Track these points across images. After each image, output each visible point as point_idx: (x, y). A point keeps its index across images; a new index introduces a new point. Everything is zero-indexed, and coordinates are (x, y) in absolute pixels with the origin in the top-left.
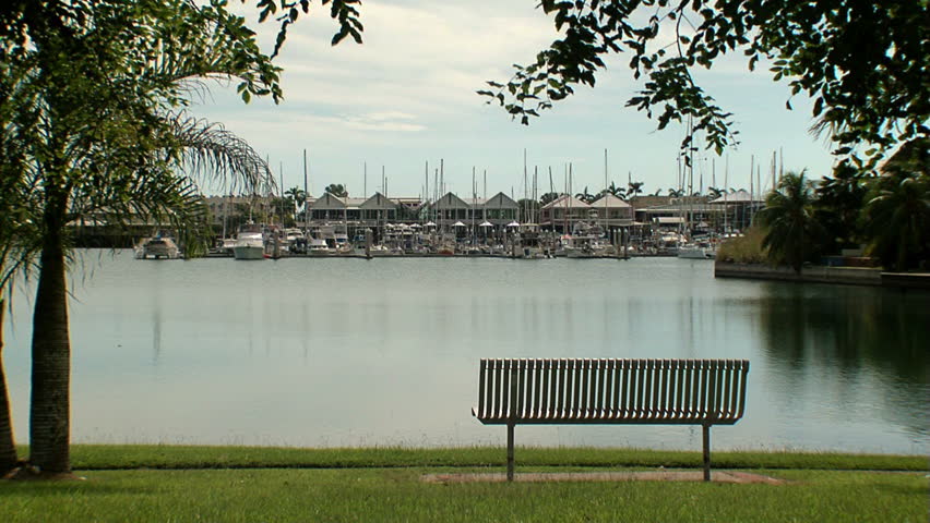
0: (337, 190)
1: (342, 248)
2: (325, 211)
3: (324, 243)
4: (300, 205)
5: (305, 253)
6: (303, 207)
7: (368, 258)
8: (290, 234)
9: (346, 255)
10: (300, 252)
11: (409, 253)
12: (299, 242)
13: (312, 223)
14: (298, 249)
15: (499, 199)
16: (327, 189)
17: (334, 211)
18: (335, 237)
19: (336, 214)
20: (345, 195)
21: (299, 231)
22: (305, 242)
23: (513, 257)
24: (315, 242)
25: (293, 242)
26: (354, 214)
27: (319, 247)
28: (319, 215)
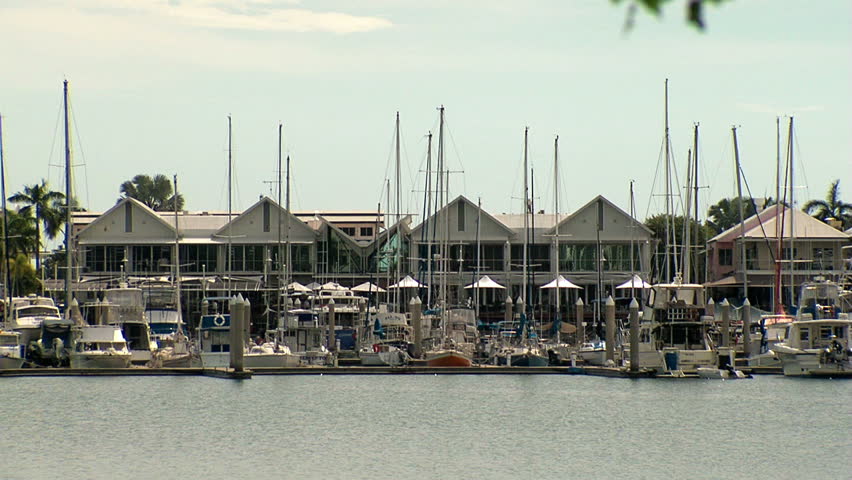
0: (152, 191)
1: (166, 352)
2: (121, 247)
3: (118, 336)
4: (51, 232)
5: (66, 362)
6: (60, 237)
7: (238, 376)
8: (25, 313)
9: (178, 370)
10: (51, 361)
11: (349, 364)
12: (49, 333)
13: (84, 283)
14: (45, 353)
15: (594, 216)
16: (126, 187)
17: (146, 248)
18: (147, 319)
19: (150, 257)
20: (176, 204)
21: (48, 303)
22: (66, 334)
23: (634, 374)
24: (93, 334)
25: (31, 334)
26: (198, 257)
27: (105, 346)
28: (103, 259)
